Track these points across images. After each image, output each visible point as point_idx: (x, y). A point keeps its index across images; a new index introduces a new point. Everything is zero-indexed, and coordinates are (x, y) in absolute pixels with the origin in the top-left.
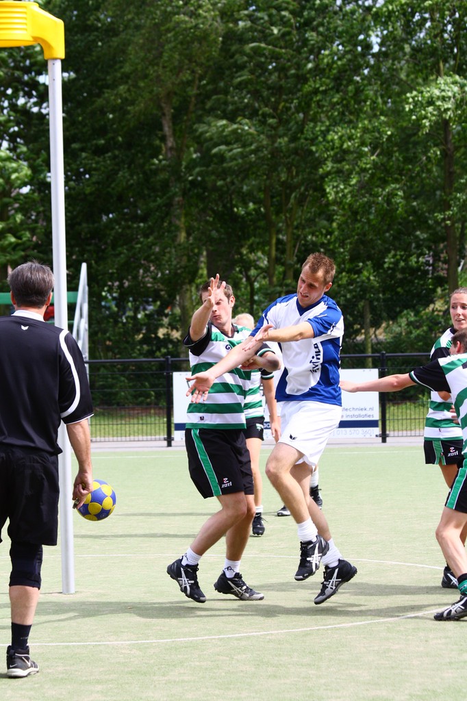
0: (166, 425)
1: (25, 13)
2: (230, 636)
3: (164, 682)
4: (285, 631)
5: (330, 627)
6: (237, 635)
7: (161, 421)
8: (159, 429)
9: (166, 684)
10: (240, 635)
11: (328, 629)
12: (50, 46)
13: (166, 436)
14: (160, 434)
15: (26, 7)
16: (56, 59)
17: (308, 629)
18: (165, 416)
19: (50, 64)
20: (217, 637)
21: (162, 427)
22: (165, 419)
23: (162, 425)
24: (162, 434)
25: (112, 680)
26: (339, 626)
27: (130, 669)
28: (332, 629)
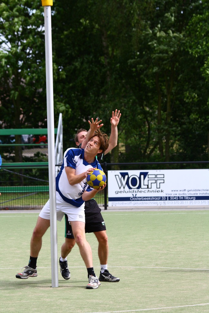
0: (104, 198)
2: (141, 310)
4: (170, 307)
5: (194, 305)
6: (145, 309)
7: (101, 196)
8: (101, 200)
10: (147, 309)
11: (193, 306)
13: (104, 204)
14: (101, 203)
16: (48, 6)
17: (183, 306)
18: (104, 193)
19: (45, 9)
20: (135, 310)
21: (102, 200)
22: (103, 195)
23: (102, 198)
24: (102, 203)
26: (199, 305)
28: (195, 306)
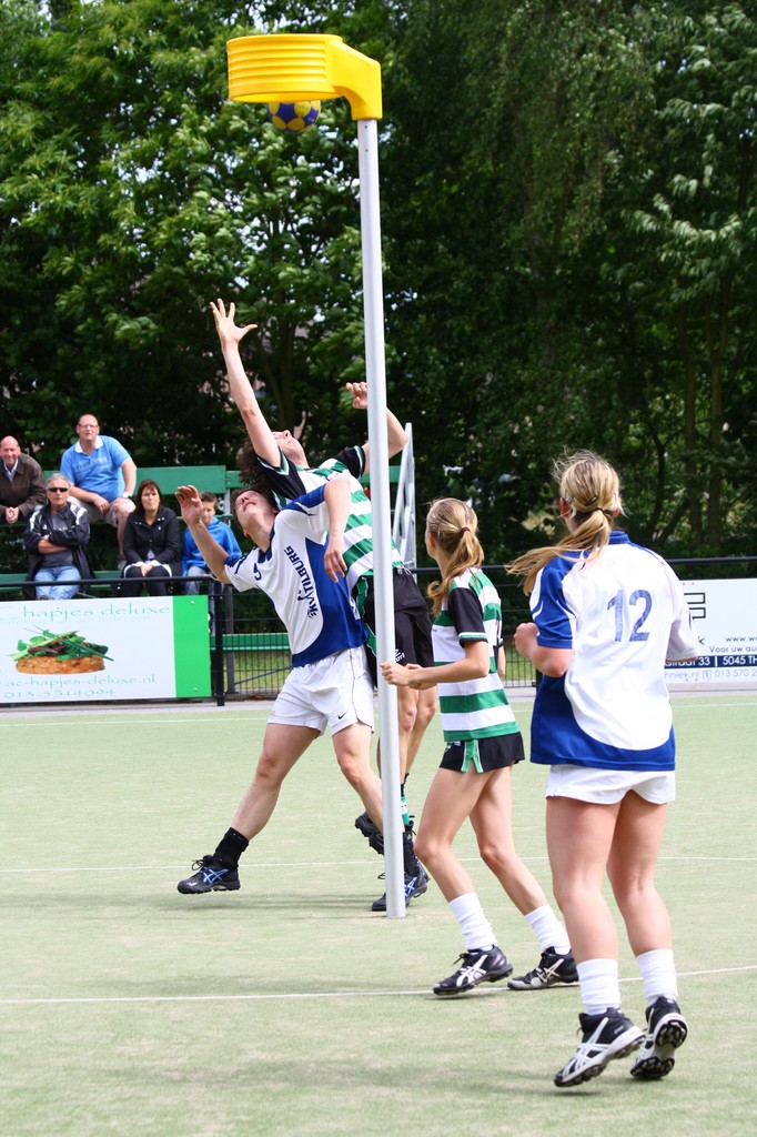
1: (323, 51)
3: (544, 1048)
9: (546, 1051)
12: (360, 101)
15: (323, 43)
16: (370, 119)
19: (360, 126)
25: (465, 1046)
27: (492, 1030)
